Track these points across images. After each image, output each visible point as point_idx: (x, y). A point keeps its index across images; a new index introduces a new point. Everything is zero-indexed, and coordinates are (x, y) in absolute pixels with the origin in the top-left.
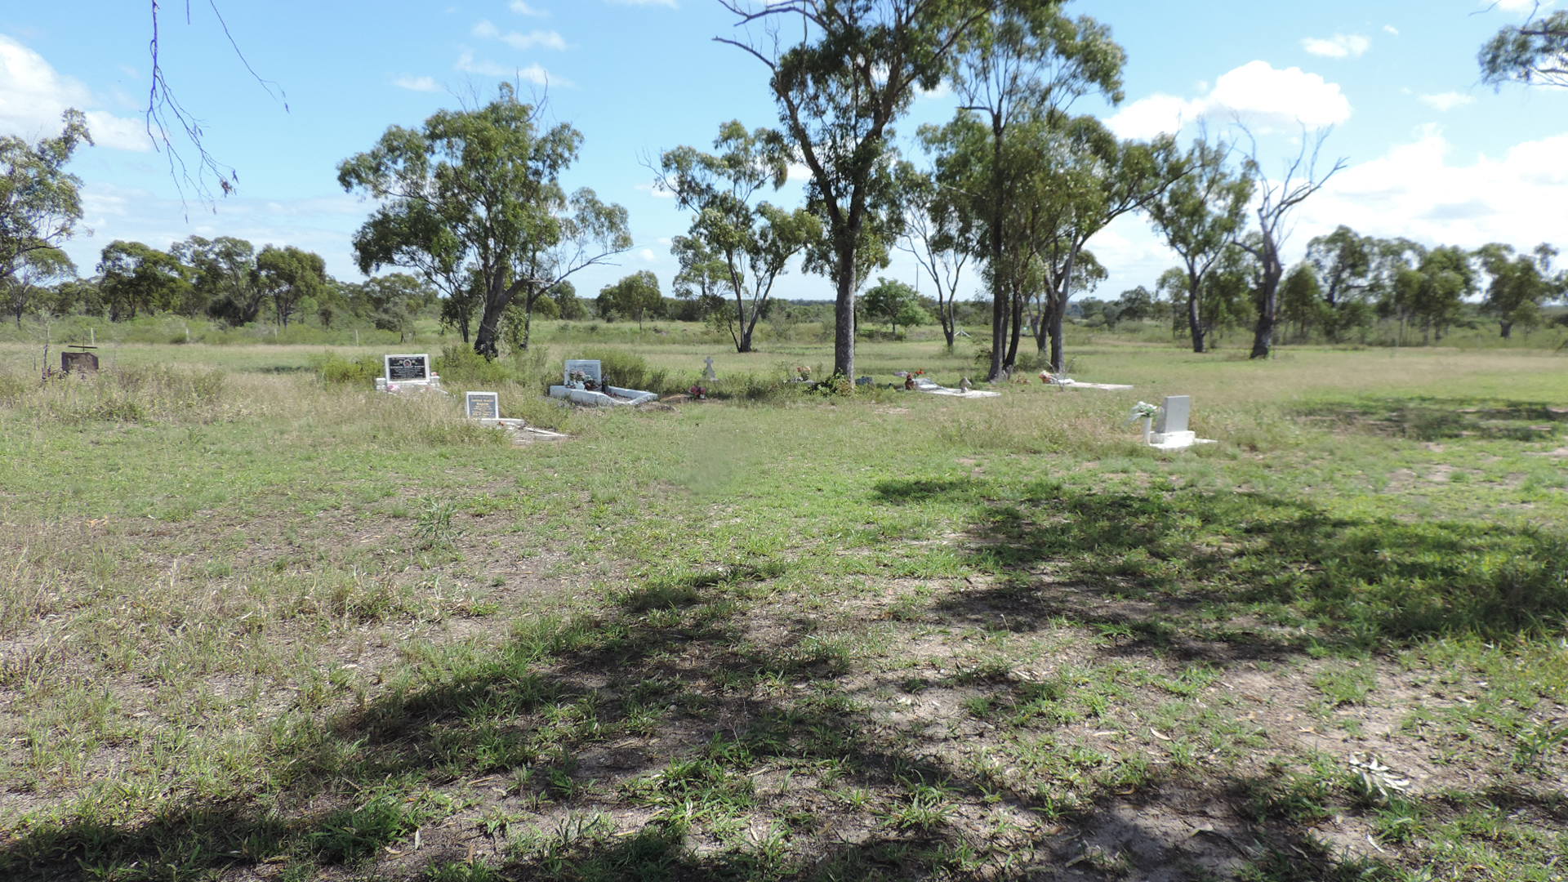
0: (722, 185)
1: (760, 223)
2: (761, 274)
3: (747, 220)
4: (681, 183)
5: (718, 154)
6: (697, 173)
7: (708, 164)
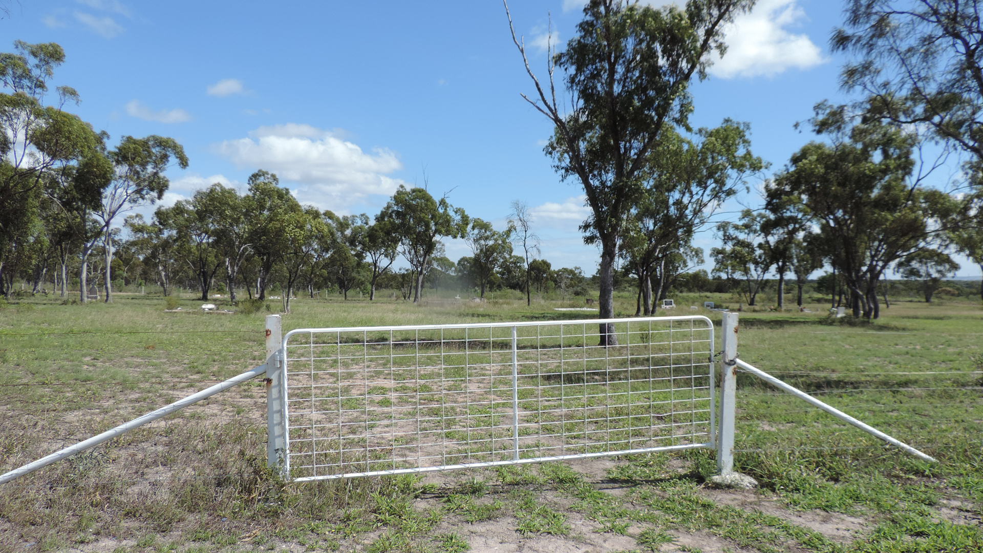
0: (742, 236)
1: (758, 252)
2: (759, 273)
3: (753, 250)
4: (724, 236)
5: (740, 223)
6: (732, 231)
7: (736, 227)
